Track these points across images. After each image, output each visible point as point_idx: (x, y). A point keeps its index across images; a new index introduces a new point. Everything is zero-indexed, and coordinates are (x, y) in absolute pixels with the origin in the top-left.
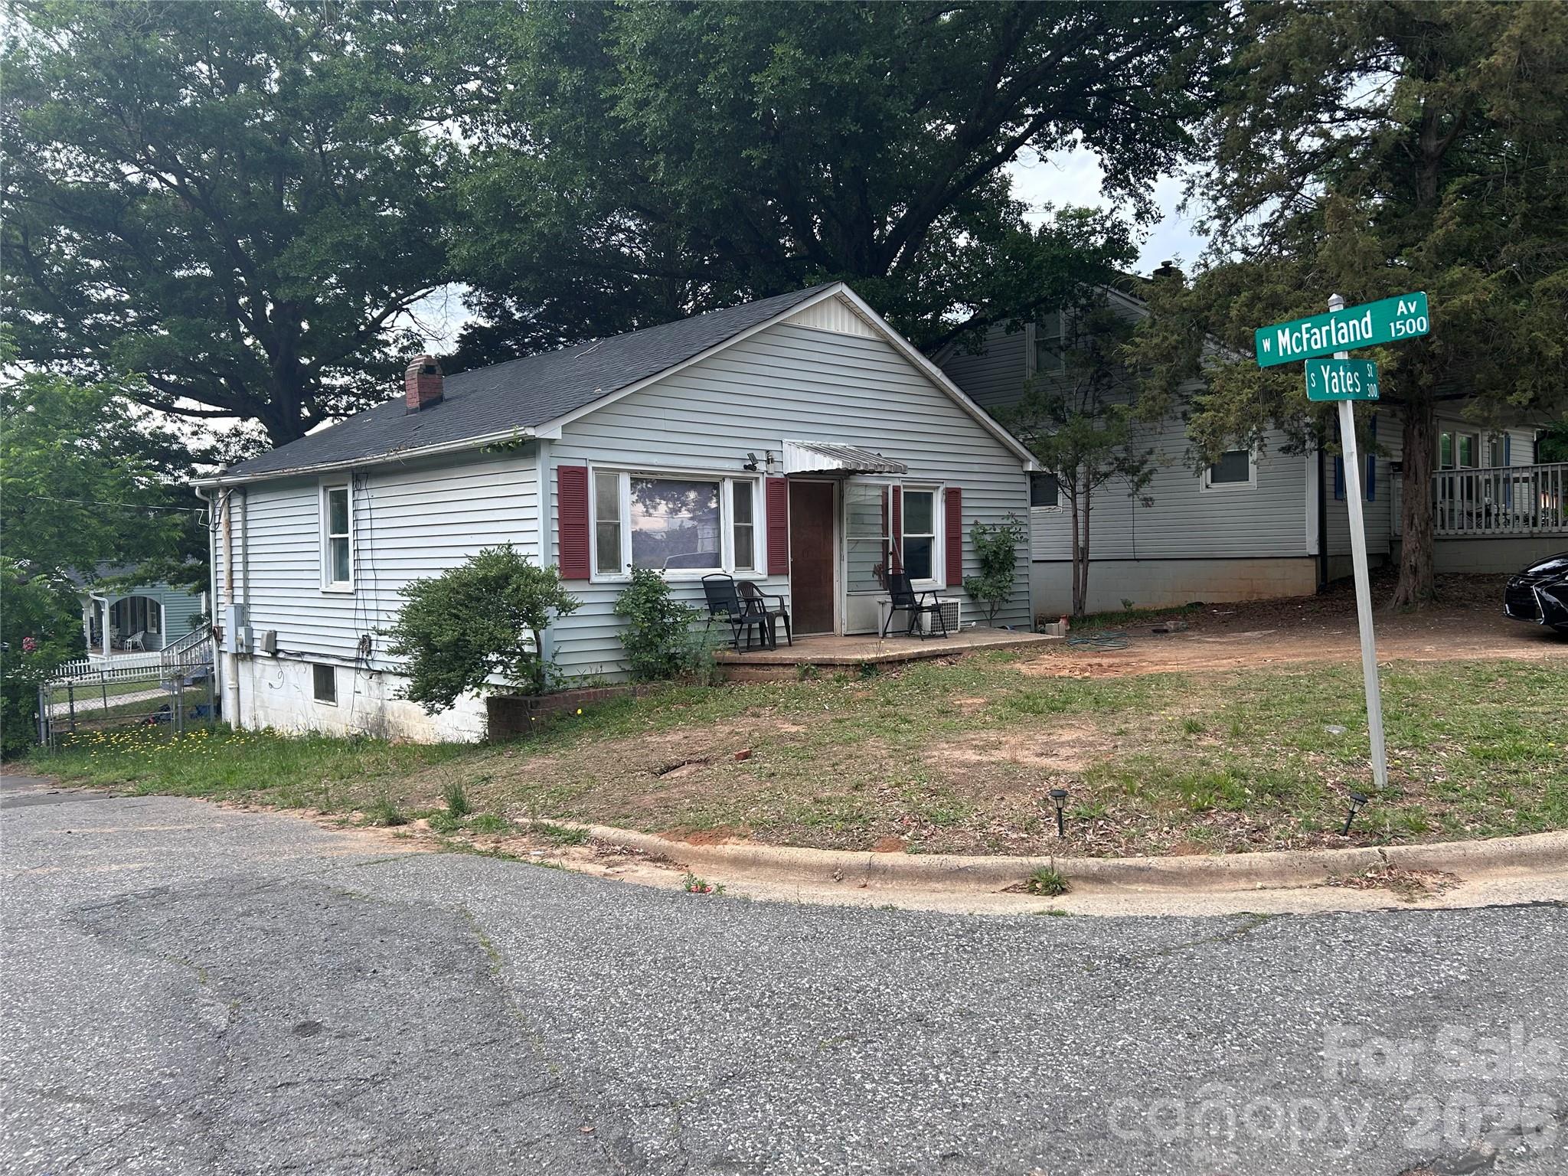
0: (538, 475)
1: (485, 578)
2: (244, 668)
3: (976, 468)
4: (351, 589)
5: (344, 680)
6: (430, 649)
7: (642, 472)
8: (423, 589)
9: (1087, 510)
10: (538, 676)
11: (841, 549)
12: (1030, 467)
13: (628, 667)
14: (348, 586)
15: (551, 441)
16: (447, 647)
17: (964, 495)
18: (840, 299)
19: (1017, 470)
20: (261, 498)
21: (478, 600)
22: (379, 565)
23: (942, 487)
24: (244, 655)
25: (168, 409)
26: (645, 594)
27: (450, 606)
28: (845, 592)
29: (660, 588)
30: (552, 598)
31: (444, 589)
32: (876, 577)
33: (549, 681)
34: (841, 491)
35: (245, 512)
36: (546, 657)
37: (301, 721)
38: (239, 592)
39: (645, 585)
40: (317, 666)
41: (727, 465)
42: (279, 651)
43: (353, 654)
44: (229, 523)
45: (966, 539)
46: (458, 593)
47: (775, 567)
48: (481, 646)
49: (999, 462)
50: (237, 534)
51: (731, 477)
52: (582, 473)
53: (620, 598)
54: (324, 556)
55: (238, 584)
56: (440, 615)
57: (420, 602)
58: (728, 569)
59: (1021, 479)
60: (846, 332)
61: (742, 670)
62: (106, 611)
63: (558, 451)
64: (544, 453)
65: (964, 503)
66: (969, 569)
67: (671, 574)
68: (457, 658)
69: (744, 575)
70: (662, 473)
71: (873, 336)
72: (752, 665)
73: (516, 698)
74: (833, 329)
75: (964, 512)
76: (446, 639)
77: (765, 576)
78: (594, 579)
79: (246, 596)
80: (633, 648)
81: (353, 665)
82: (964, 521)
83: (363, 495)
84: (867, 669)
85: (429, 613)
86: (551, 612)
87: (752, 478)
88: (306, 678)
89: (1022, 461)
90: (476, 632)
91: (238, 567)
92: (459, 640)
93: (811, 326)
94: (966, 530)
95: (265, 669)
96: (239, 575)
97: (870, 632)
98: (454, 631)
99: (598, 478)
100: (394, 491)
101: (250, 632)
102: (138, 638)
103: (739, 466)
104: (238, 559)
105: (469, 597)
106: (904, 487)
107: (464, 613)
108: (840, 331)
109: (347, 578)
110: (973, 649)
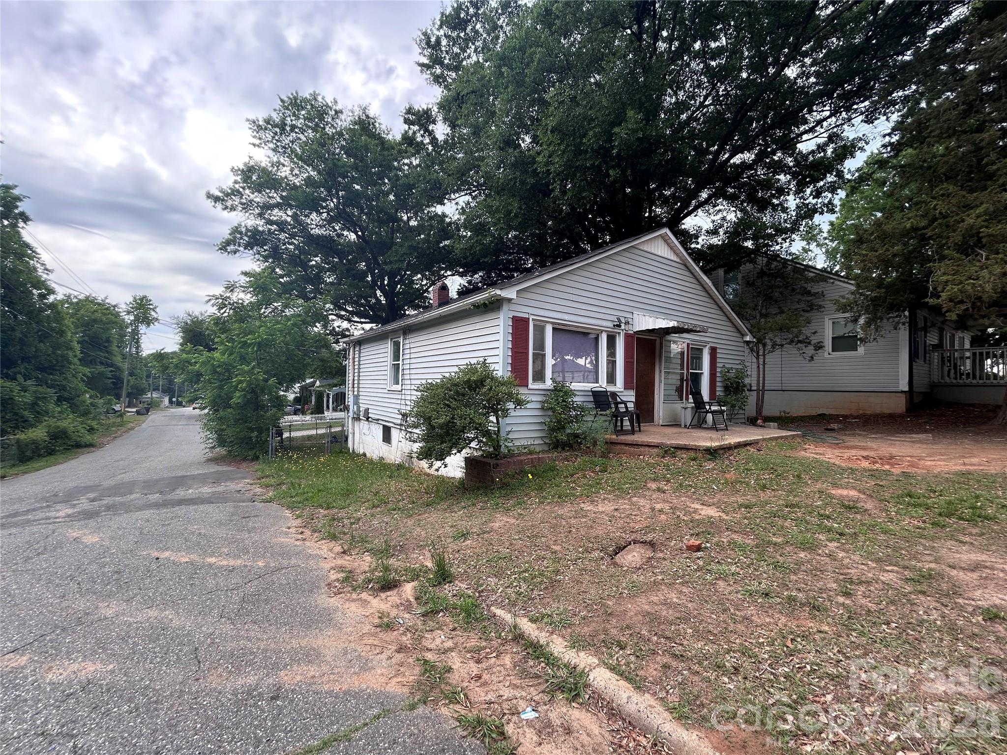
0: (501, 322)
1: (469, 380)
2: (356, 424)
3: (724, 337)
4: (400, 389)
5: (395, 434)
6: (431, 427)
7: (559, 324)
8: (429, 388)
9: (764, 364)
10: (497, 447)
11: (660, 376)
12: (748, 338)
13: (547, 441)
14: (398, 387)
15: (509, 300)
16: (441, 427)
17: (718, 351)
18: (664, 238)
19: (740, 340)
20: (366, 346)
21: (463, 395)
22: (413, 377)
23: (708, 346)
24: (357, 419)
25: (349, 321)
26: (562, 397)
27: (445, 399)
28: (662, 401)
29: (569, 393)
30: (510, 396)
31: (442, 387)
32: (677, 394)
33: (503, 450)
34: (661, 344)
35: (360, 353)
36: (503, 434)
37: (377, 452)
38: (356, 389)
39: (561, 391)
40: (384, 426)
41: (605, 323)
42: (369, 417)
43: (399, 422)
44: (354, 358)
45: (718, 375)
46: (450, 391)
47: (627, 386)
48: (464, 427)
49: (733, 335)
50: (356, 363)
51: (606, 331)
52: (526, 321)
53: (545, 398)
54: (389, 372)
55: (356, 386)
56: (438, 405)
57: (427, 396)
58: (603, 384)
59: (742, 345)
60: (666, 256)
61: (619, 447)
62: (331, 396)
63: (513, 307)
64: (505, 307)
65: (718, 355)
66: (720, 391)
67: (575, 386)
68: (448, 434)
69: (611, 389)
70: (570, 326)
71: (678, 260)
72: (626, 444)
73: (483, 460)
74: (659, 254)
75: (718, 360)
76: (441, 421)
77: (622, 390)
78: (530, 386)
79: (358, 391)
80: (552, 430)
81: (399, 427)
82: (718, 365)
83: (407, 341)
84: (712, 453)
85: (432, 403)
86: (511, 405)
87: (617, 333)
88: (379, 432)
89: (743, 335)
90: (461, 417)
91: (356, 378)
92: (449, 421)
93: (649, 250)
94: (719, 370)
95: (364, 424)
96: (356, 382)
97: (675, 423)
98: (447, 416)
99: (534, 325)
100: (421, 338)
101: (359, 407)
102: (342, 407)
103: (610, 324)
104: (356, 374)
105: (457, 393)
106: (692, 344)
107: (454, 404)
108: (663, 255)
109: (398, 384)
110: (764, 440)
